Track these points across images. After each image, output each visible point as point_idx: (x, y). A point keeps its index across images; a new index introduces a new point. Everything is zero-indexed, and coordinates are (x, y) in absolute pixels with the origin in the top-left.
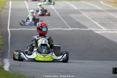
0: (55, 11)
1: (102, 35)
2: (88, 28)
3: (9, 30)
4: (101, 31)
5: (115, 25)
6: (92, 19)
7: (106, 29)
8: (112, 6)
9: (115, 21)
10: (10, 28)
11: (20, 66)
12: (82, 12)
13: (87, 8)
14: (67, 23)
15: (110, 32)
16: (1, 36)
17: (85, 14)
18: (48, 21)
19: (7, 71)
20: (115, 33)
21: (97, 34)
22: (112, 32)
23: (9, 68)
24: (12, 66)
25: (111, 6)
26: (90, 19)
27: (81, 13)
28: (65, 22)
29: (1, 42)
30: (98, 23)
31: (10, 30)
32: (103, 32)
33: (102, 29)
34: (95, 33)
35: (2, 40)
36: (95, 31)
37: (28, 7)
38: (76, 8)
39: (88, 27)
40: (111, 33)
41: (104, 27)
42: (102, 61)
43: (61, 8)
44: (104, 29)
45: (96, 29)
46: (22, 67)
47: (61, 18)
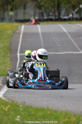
10: (20, 53)
14: (78, 46)
16: (10, 62)
18: (59, 45)
29: (9, 67)
35: (10, 66)
47: (73, 41)
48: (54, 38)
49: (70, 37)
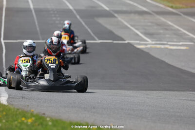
0: (75, 12)
1: (147, 51)
2: (125, 41)
3: (3, 42)
4: (146, 44)
5: (167, 36)
6: (132, 26)
7: (153, 42)
8: (164, 5)
9: (166, 29)
10: (4, 39)
11: (23, 98)
12: (116, 15)
13: (125, 9)
15: (158, 46)
17: (120, 18)
19: (5, 105)
20: (167, 48)
21: (138, 49)
22: (162, 46)
23: (8, 101)
24: (12, 98)
25: (162, 6)
26: (129, 26)
27: (115, 17)
28: (89, 30)
30: (142, 33)
31: (5, 43)
32: (149, 46)
33: (147, 41)
34: (135, 47)
36: (135, 46)
37: (32, 6)
38: (107, 9)
39: (125, 39)
40: (161, 48)
41: (149, 38)
42: (144, 92)
43: (83, 8)
44: (150, 41)
45: (138, 42)
46: (27, 99)
47: (83, 23)
48: (54, 18)
49: (78, 17)
